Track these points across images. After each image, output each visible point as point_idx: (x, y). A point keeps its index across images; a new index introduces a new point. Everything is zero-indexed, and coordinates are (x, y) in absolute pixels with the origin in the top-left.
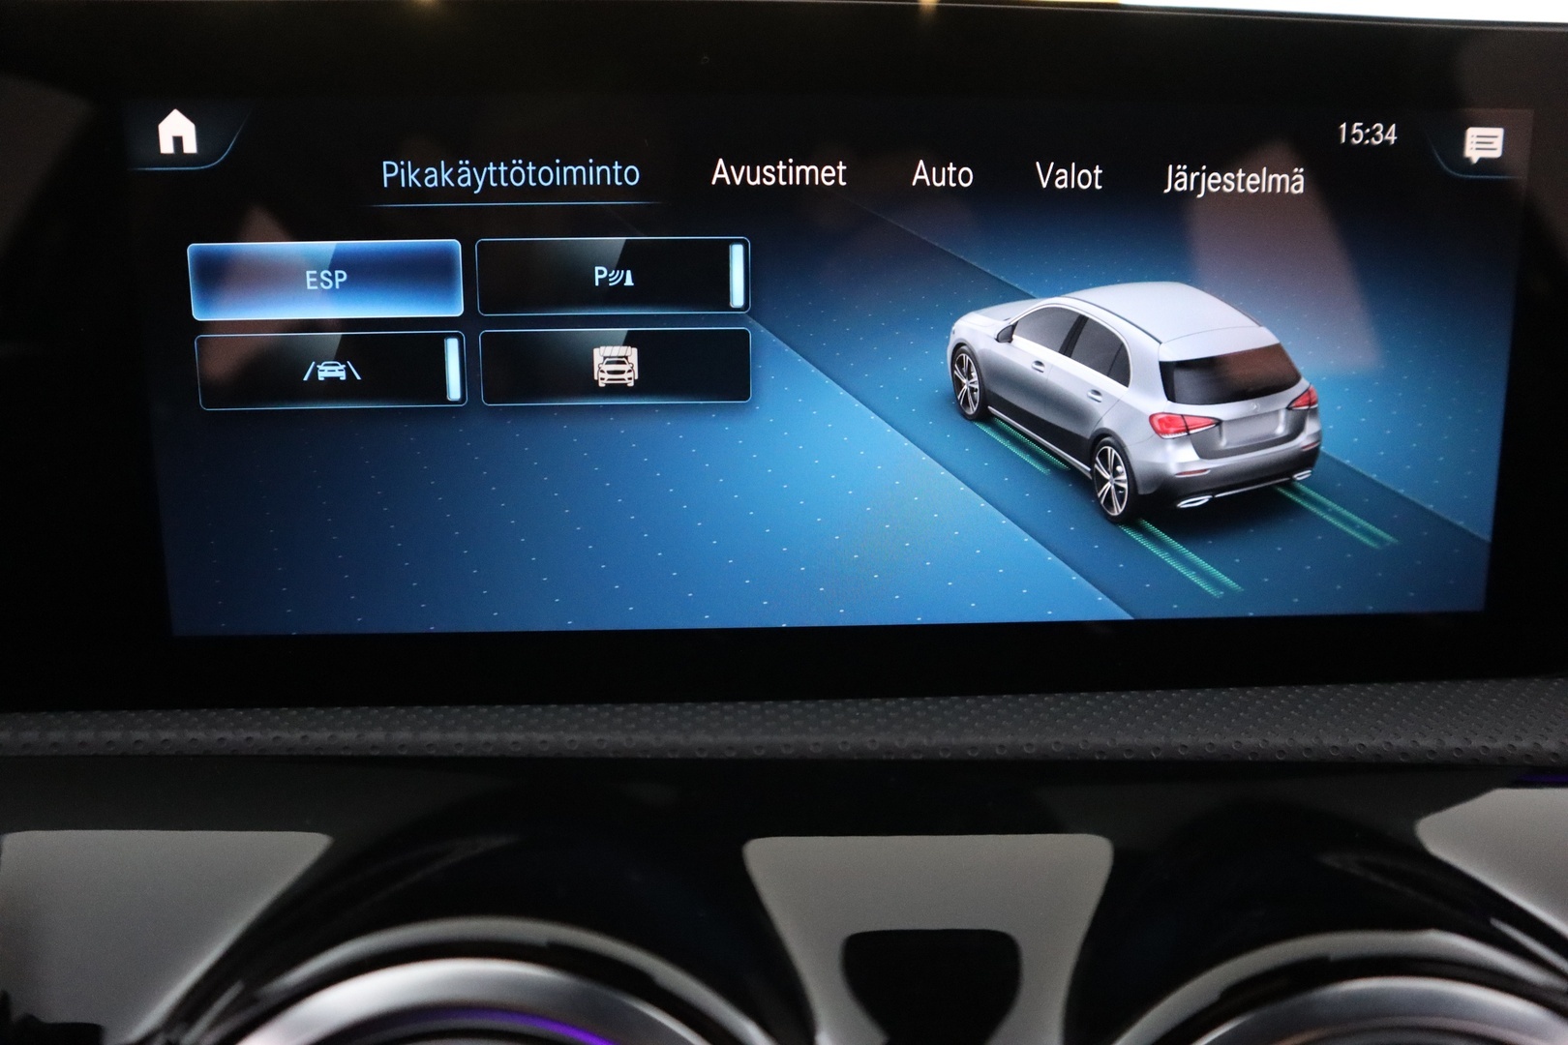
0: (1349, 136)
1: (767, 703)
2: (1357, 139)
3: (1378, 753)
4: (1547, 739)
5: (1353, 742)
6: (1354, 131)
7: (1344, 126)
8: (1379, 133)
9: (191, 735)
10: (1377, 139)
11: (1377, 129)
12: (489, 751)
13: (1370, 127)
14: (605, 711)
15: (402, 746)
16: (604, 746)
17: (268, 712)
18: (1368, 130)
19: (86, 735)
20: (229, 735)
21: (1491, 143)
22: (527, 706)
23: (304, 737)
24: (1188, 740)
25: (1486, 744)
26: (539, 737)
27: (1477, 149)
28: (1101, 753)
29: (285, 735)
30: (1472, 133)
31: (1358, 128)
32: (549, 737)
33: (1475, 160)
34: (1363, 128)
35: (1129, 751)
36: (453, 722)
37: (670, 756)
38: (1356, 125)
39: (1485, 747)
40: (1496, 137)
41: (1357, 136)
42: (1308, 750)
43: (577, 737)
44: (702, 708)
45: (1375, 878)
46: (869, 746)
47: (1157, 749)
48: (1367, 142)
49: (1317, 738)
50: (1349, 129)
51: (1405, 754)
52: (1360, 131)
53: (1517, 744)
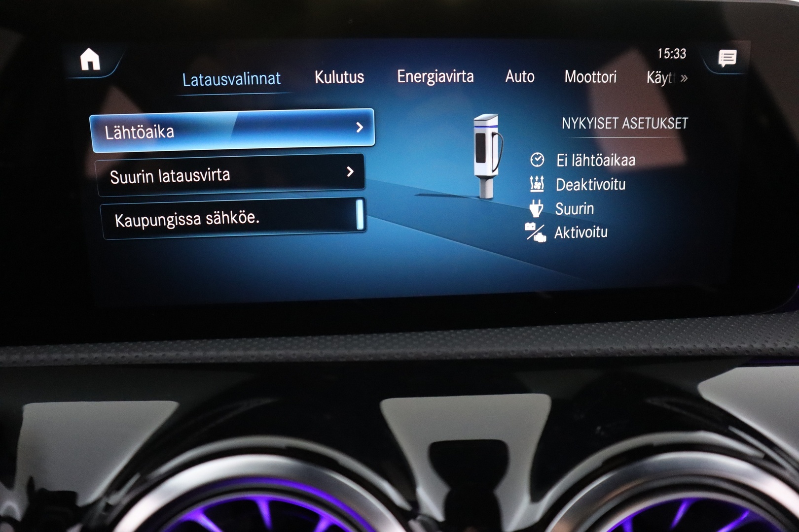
0: (663, 54)
1: (387, 334)
2: (667, 56)
3: (678, 351)
4: (756, 343)
5: (666, 347)
6: (666, 52)
7: (660, 50)
8: (677, 53)
9: (108, 355)
10: (677, 56)
11: (677, 51)
12: (253, 360)
13: (673, 50)
14: (309, 340)
15: (212, 358)
16: (310, 356)
17: (145, 343)
18: (672, 52)
19: (56, 356)
20: (127, 355)
21: (731, 57)
22: (271, 338)
23: (164, 355)
24: (588, 347)
25: (728, 346)
26: (278, 352)
27: (724, 60)
28: (547, 354)
29: (154, 354)
30: (722, 53)
31: (667, 51)
32: (282, 352)
33: (723, 66)
34: (670, 51)
35: (560, 353)
36: (236, 346)
37: (341, 360)
38: (666, 49)
39: (727, 347)
40: (733, 54)
41: (667, 55)
42: (645, 351)
43: (297, 352)
44: (355, 337)
45: (676, 409)
46: (436, 353)
47: (573, 352)
48: (672, 57)
49: (649, 344)
50: (663, 51)
51: (690, 352)
52: (668, 52)
53: (742, 346)
